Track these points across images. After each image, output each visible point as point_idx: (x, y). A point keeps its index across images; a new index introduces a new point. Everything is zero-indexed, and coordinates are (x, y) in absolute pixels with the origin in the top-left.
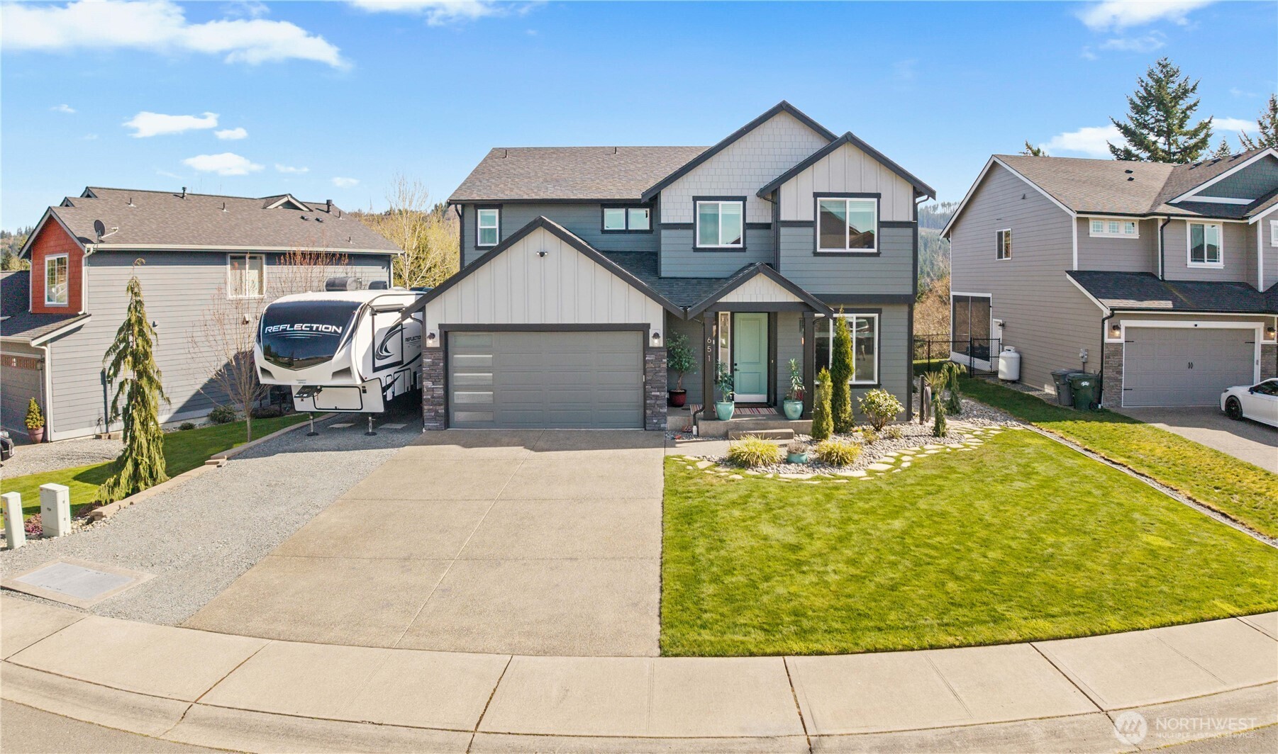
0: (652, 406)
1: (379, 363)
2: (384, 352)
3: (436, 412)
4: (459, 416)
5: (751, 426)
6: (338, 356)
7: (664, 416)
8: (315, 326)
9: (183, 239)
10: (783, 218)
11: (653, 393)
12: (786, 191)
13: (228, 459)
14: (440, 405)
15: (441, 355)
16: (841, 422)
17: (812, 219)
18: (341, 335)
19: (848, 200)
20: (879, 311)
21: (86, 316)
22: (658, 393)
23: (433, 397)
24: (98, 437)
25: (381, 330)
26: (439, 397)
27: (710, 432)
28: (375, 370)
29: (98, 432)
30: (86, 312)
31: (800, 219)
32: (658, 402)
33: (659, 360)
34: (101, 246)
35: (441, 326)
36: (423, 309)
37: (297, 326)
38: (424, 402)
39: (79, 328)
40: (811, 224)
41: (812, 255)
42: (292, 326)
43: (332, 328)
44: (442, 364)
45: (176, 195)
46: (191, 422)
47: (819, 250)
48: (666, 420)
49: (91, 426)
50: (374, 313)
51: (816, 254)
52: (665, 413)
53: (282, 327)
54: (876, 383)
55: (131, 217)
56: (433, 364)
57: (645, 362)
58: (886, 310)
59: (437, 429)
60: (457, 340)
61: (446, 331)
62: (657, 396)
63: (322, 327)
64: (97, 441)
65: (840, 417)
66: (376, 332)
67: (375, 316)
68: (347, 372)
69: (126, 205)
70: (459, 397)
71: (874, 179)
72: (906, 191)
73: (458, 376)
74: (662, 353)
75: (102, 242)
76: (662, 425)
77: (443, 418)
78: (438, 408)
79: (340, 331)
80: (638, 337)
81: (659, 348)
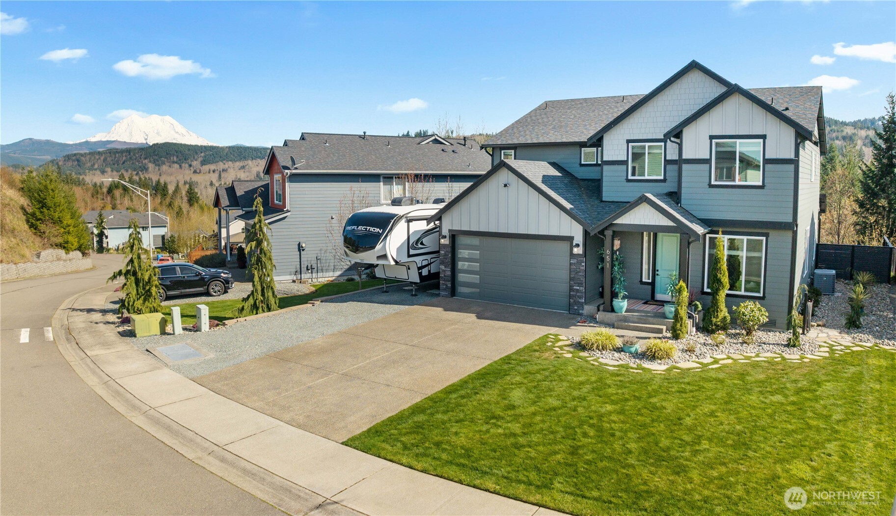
0: (575, 296)
1: (412, 252)
2: (419, 245)
3: (447, 285)
4: (461, 290)
5: (636, 320)
6: (379, 247)
7: (581, 305)
8: (368, 228)
9: (350, 166)
10: (684, 157)
11: (575, 287)
12: (688, 134)
13: (321, 302)
14: (449, 281)
15: (449, 249)
16: (713, 325)
17: (708, 157)
18: (381, 235)
19: (738, 141)
20: (767, 235)
21: (288, 211)
22: (578, 288)
23: (445, 276)
24: (294, 281)
25: (415, 232)
26: (448, 276)
27: (606, 320)
28: (409, 256)
29: (295, 278)
30: (289, 209)
31: (697, 157)
32: (578, 294)
33: (579, 263)
34: (294, 171)
35: (450, 231)
36: (440, 219)
37: (360, 228)
38: (440, 279)
39: (284, 218)
40: (707, 161)
41: (708, 187)
42: (357, 228)
43: (377, 230)
44: (450, 255)
45: (360, 136)
46: (353, 277)
47: (713, 183)
48: (583, 307)
49: (291, 275)
50: (409, 221)
51: (711, 186)
52: (583, 303)
53: (353, 227)
54: (762, 295)
55: (323, 152)
56: (445, 255)
57: (571, 264)
58: (773, 234)
59: (446, 296)
60: (462, 240)
61: (454, 236)
62: (578, 289)
63: (372, 229)
64: (293, 284)
65: (712, 321)
66: (410, 233)
67: (410, 223)
68: (384, 257)
69: (323, 144)
70: (462, 277)
71: (762, 122)
72: (789, 134)
73: (461, 265)
74: (582, 259)
75: (296, 168)
76: (581, 311)
77: (450, 290)
78: (447, 283)
79: (381, 232)
80: (565, 246)
81: (578, 254)
